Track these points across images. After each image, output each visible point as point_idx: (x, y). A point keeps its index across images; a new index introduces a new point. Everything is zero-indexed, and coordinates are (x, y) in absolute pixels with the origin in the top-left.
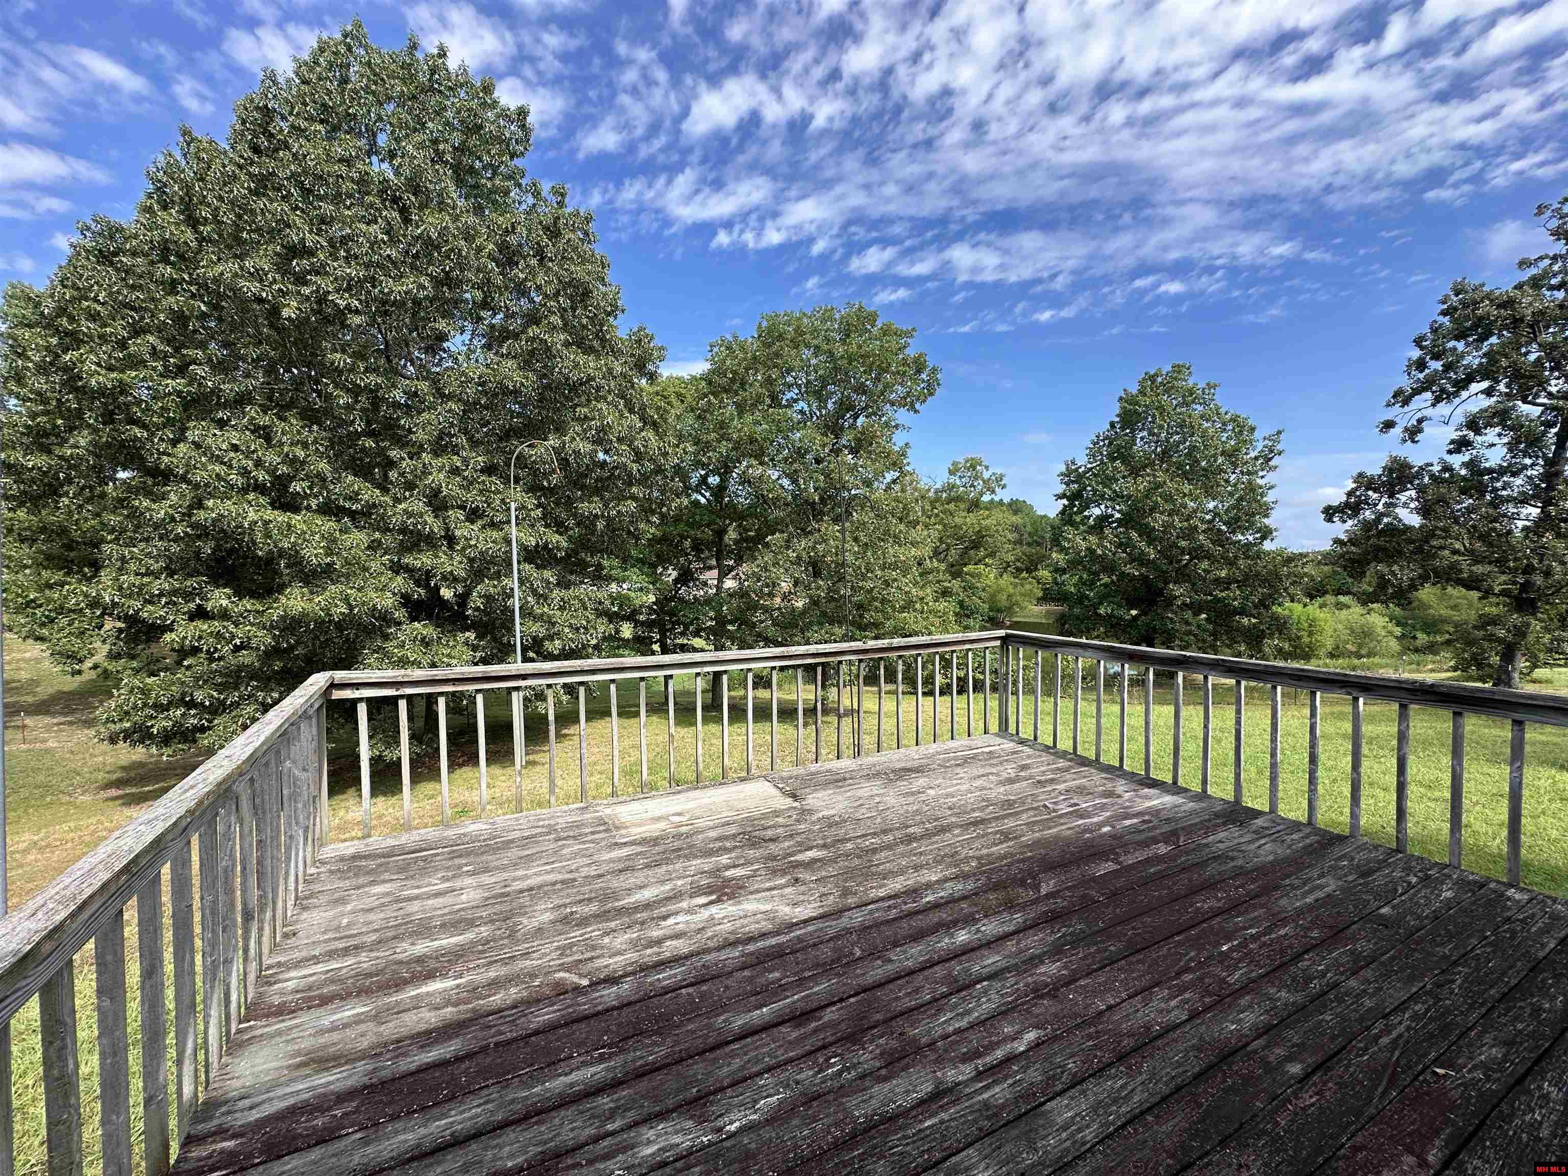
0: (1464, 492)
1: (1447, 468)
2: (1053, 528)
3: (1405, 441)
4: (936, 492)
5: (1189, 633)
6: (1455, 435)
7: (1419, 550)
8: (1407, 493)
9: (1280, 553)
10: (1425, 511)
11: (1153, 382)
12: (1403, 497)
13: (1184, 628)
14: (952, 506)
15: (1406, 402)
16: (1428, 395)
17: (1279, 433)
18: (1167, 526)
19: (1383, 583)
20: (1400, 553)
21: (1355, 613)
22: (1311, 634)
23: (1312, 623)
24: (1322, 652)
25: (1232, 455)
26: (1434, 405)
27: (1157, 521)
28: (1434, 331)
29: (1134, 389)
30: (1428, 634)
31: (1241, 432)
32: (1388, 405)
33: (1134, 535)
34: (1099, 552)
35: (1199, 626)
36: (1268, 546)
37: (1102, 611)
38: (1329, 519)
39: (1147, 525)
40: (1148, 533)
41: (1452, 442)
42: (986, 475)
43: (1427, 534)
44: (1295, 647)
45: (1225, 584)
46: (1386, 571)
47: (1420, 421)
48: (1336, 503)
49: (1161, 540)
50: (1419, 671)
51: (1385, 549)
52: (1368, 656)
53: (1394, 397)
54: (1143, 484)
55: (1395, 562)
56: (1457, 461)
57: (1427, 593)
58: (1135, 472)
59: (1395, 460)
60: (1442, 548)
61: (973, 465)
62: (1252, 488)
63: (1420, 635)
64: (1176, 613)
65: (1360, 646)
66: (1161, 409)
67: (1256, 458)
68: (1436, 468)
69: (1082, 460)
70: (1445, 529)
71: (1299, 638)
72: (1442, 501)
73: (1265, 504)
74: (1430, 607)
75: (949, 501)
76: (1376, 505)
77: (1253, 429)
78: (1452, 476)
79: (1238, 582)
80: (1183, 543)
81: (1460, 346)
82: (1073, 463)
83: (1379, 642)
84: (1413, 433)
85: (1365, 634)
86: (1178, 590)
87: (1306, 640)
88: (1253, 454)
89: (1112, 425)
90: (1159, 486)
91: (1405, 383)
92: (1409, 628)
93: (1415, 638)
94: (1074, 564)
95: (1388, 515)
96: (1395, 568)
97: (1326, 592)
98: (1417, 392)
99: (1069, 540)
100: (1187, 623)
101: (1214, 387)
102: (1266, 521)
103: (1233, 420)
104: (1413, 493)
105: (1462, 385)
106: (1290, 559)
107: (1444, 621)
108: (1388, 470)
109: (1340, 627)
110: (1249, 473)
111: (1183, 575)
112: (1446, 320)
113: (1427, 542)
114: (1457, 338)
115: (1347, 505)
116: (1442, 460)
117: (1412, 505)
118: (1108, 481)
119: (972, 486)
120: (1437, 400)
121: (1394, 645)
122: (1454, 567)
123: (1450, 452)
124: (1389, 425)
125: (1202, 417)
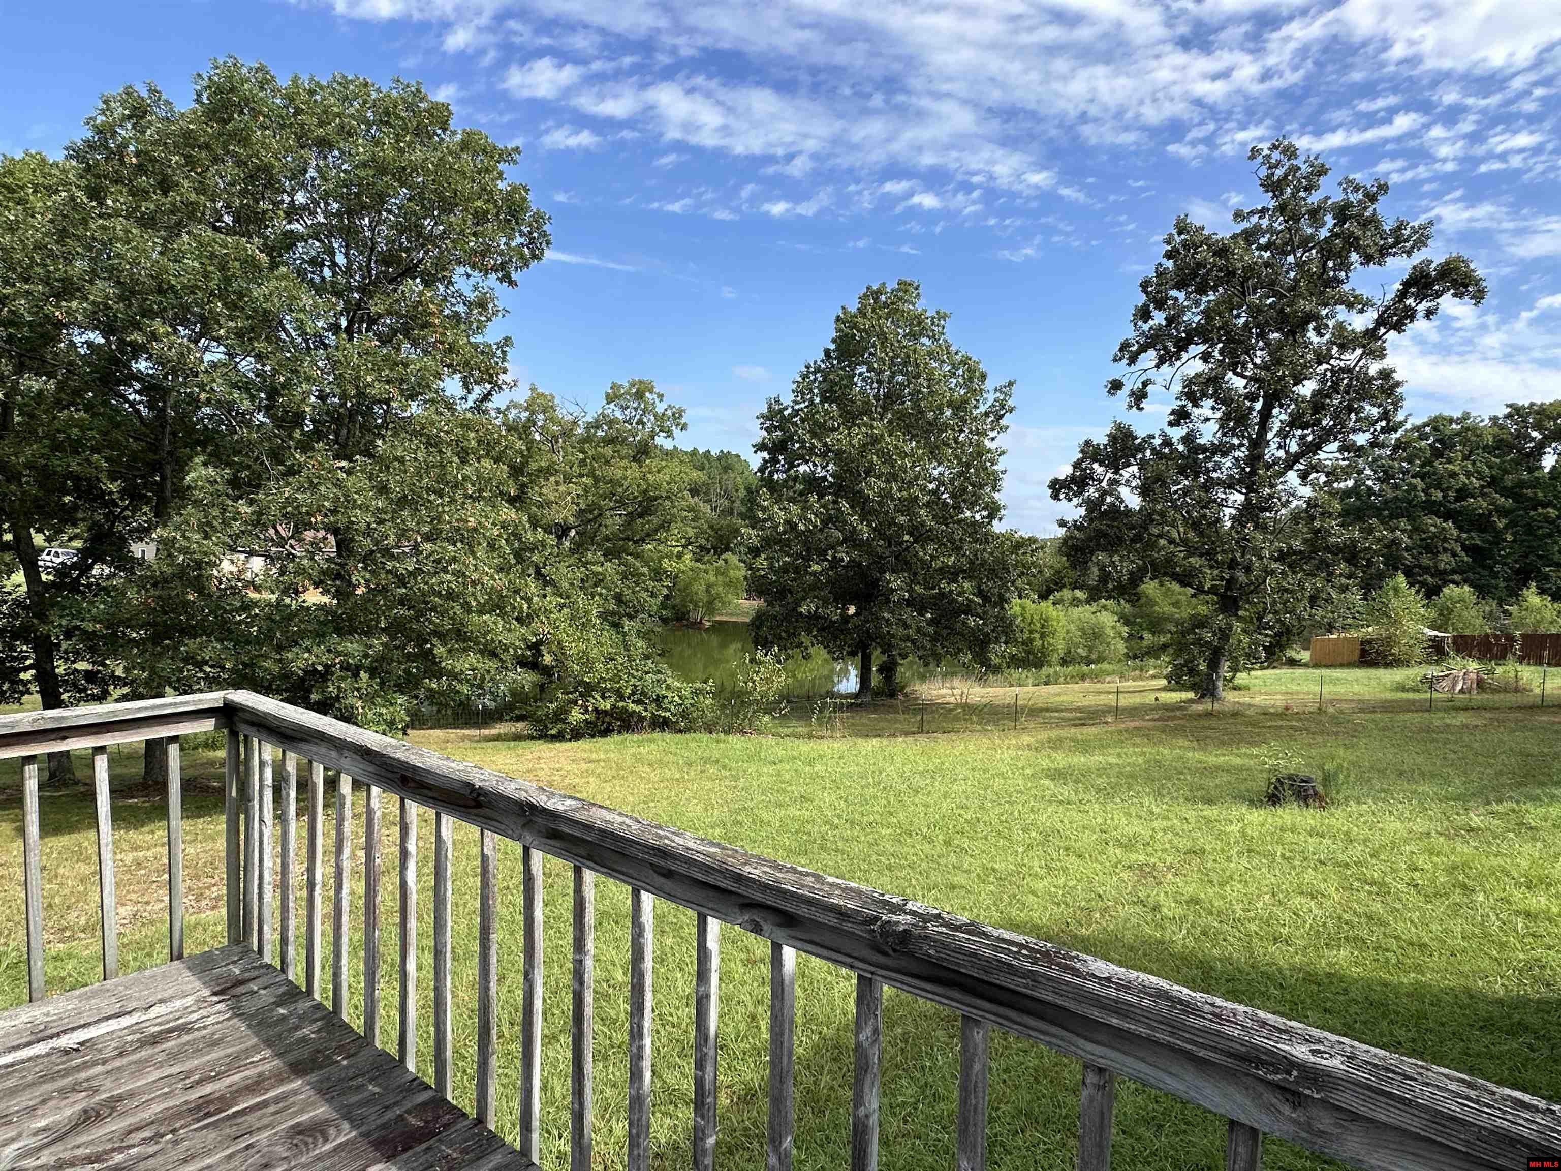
0: (1182, 471)
1: (1167, 442)
2: (748, 490)
3: (1131, 407)
4: (588, 427)
5: (907, 638)
6: (1176, 405)
7: (1138, 538)
8: (1130, 469)
9: (1009, 536)
10: (1145, 491)
11: (876, 299)
12: (1126, 473)
13: (902, 632)
14: (608, 451)
15: (1133, 360)
16: (1152, 354)
17: (1011, 384)
18: (886, 495)
19: (1105, 577)
20: (1120, 540)
21: (1084, 613)
22: (1043, 636)
23: (1045, 621)
24: (1055, 658)
25: (960, 407)
26: (1157, 367)
27: (873, 487)
28: (1159, 275)
29: (853, 308)
30: (1153, 634)
31: (971, 379)
32: (1115, 360)
33: (844, 505)
34: (801, 527)
35: (919, 630)
36: (998, 527)
37: (803, 609)
38: (1056, 497)
39: (861, 492)
40: (860, 502)
41: (1173, 413)
42: (660, 408)
43: (1147, 517)
44: (1028, 652)
45: (953, 574)
46: (1107, 561)
47: (1145, 384)
48: (1062, 477)
49: (876, 513)
50: (1141, 678)
51: (1105, 535)
52: (1097, 662)
53: (1121, 350)
54: (858, 437)
55: (1117, 552)
56: (1176, 434)
57: (1150, 587)
58: (850, 417)
59: (1119, 427)
60: (1160, 536)
61: (640, 392)
62: (980, 452)
63: (1147, 635)
64: (893, 613)
65: (1090, 650)
66: (883, 336)
67: (987, 414)
68: (1157, 441)
69: (787, 399)
70: (1162, 514)
71: (1032, 640)
72: (1160, 479)
73: (994, 473)
74: (1156, 604)
75: (610, 441)
76: (1101, 481)
77: (983, 377)
78: (1171, 452)
79: (964, 571)
80: (902, 519)
81: (1181, 295)
82: (777, 401)
83: (1108, 644)
84: (1139, 397)
85: (1094, 635)
86: (895, 582)
87: (1038, 643)
88: (983, 409)
89: (827, 352)
90: (876, 440)
91: (1130, 334)
92: (1137, 628)
93: (1141, 638)
94: (768, 543)
95: (1111, 495)
96: (1116, 558)
97: (1064, 586)
98: (1143, 349)
99: (764, 509)
100: (906, 626)
101: (943, 317)
102: (996, 496)
103: (963, 363)
104: (1134, 469)
105: (1182, 345)
106: (1020, 545)
107: (1168, 619)
108: (1113, 438)
109: (1072, 627)
110: (978, 433)
111: (903, 563)
112: (1170, 264)
113: (1146, 529)
114: (1179, 286)
115: (1072, 479)
116: (1164, 434)
117: (1134, 484)
118: (819, 430)
119: (641, 422)
120: (1161, 362)
121: (1121, 647)
122: (1169, 560)
123: (1171, 424)
124: (1116, 385)
125: (930, 353)
